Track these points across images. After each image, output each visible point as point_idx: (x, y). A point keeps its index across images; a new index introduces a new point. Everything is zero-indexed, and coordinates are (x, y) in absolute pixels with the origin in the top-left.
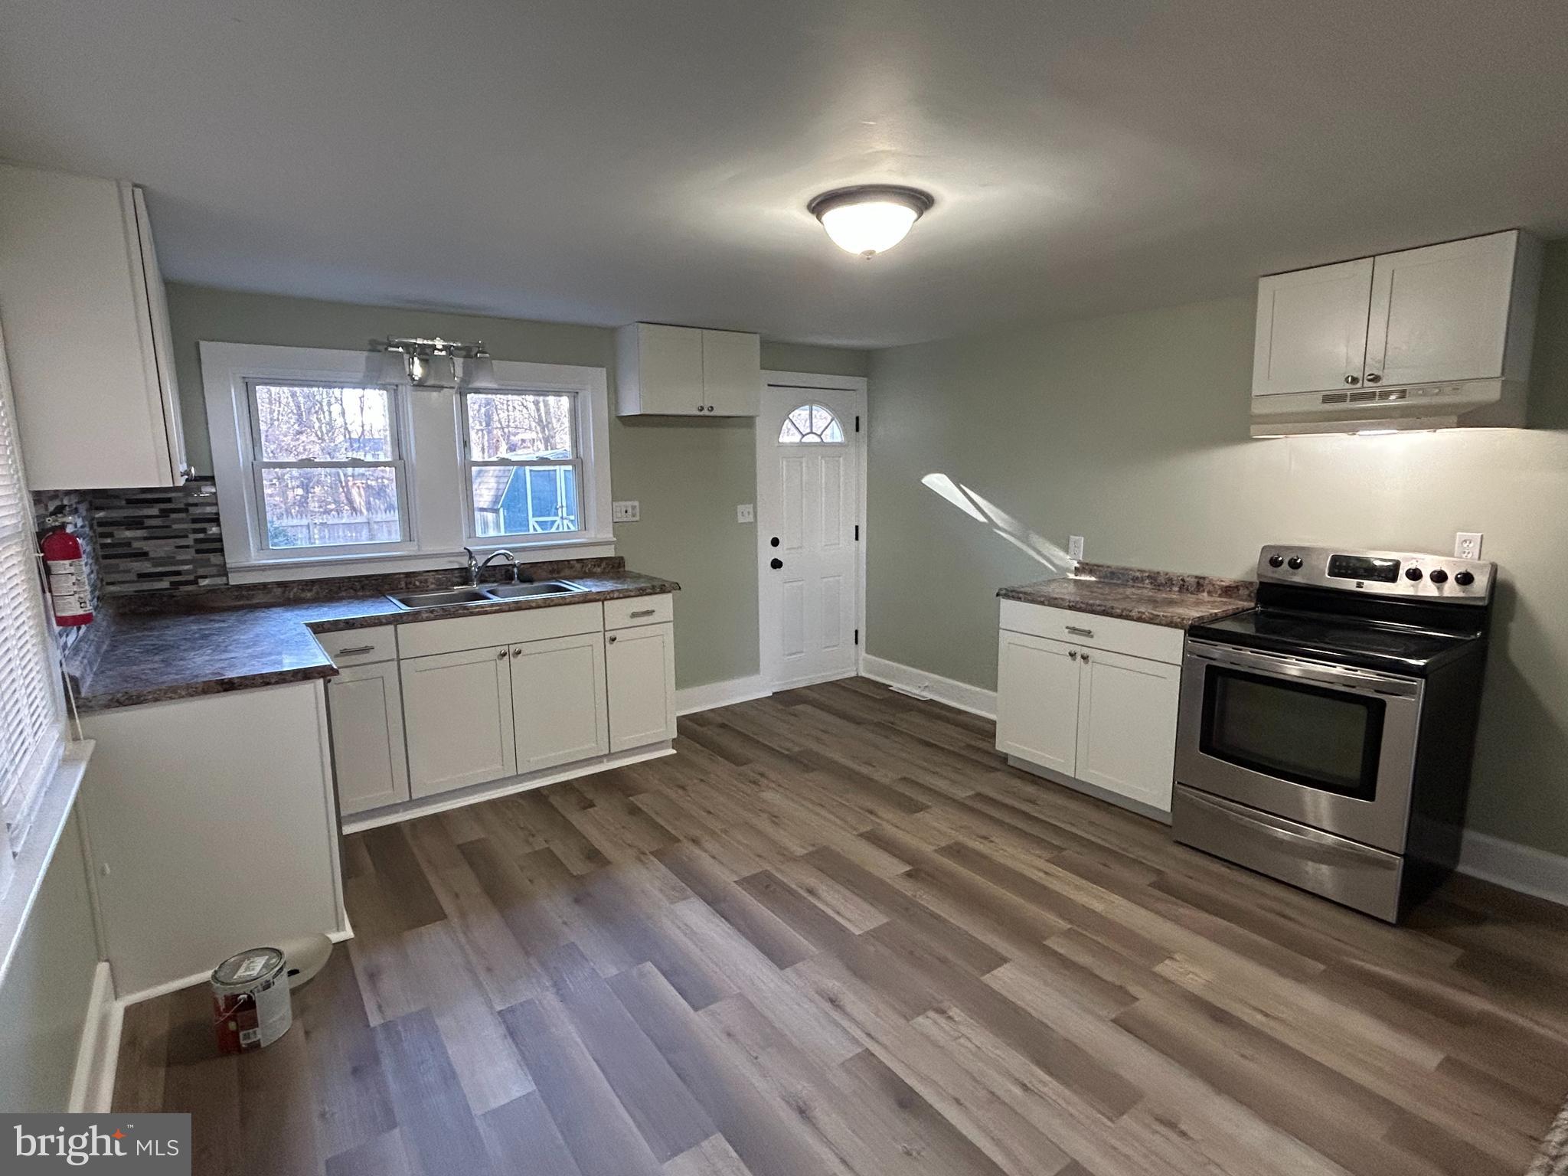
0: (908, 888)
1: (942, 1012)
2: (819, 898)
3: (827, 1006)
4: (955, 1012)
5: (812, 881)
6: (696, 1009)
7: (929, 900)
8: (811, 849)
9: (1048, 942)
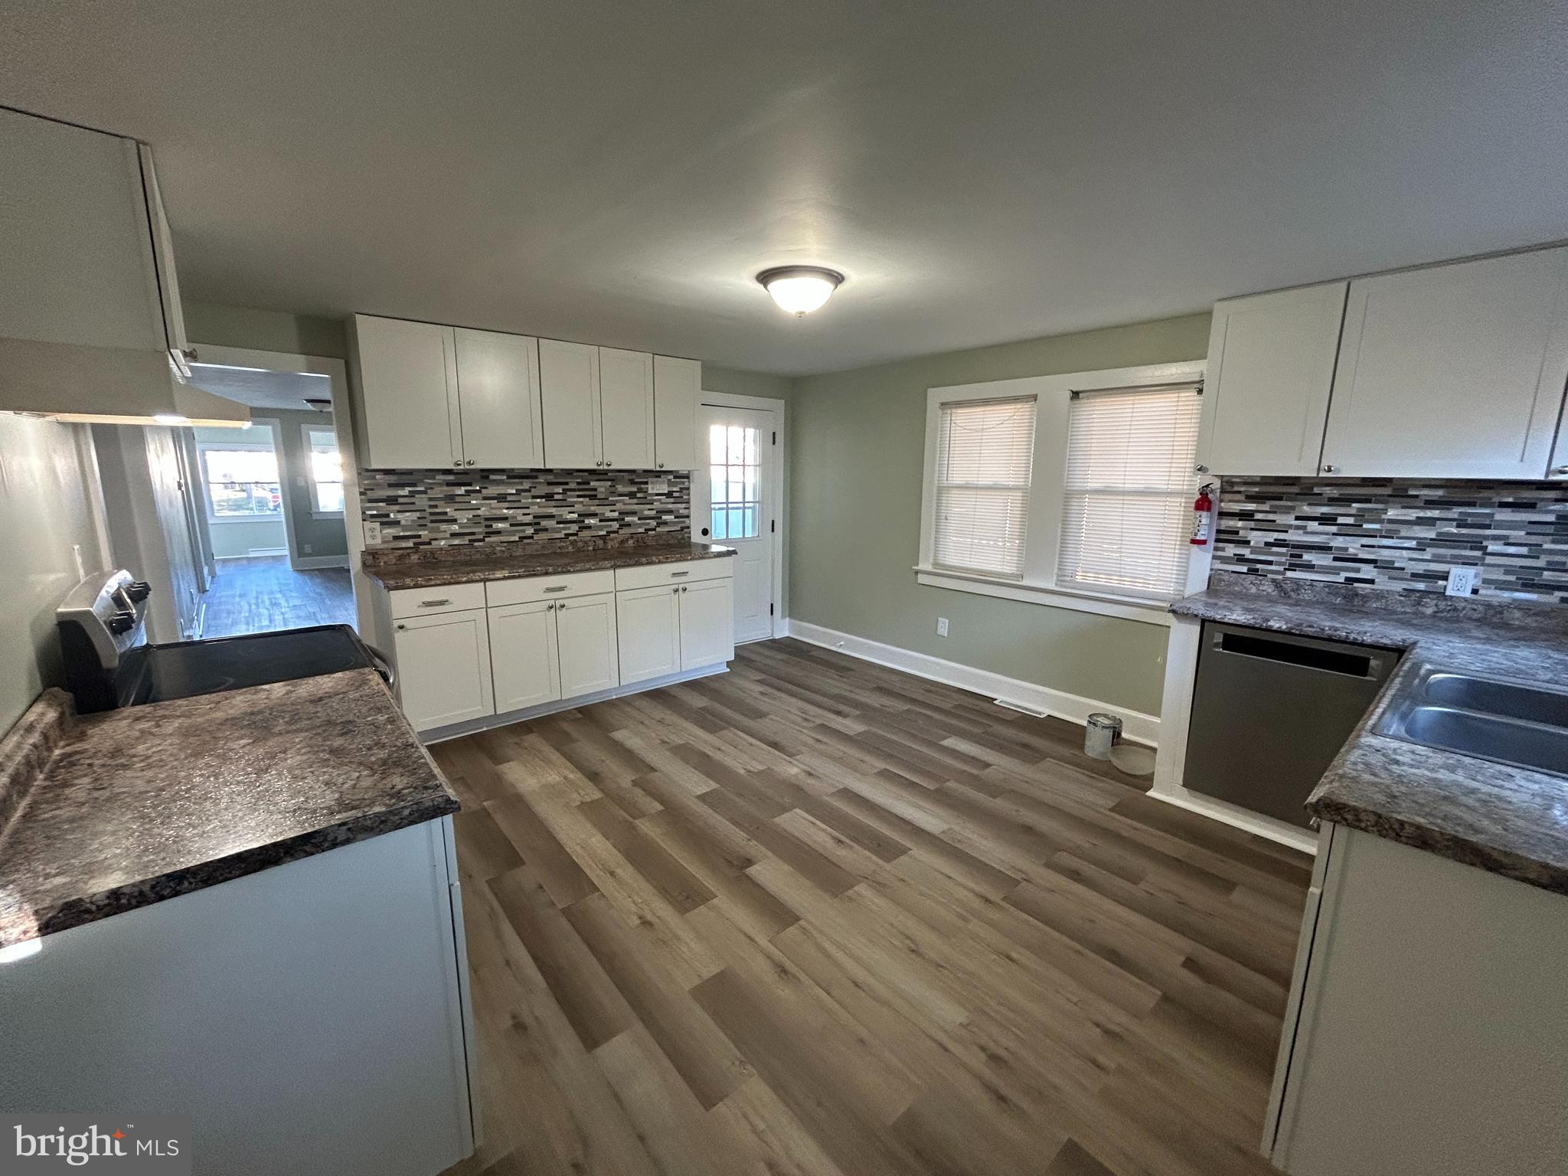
0: (754, 848)
1: (749, 771)
2: (834, 838)
3: (812, 772)
4: (742, 772)
5: (841, 852)
6: (886, 769)
7: (738, 838)
8: (850, 892)
9: (660, 808)
